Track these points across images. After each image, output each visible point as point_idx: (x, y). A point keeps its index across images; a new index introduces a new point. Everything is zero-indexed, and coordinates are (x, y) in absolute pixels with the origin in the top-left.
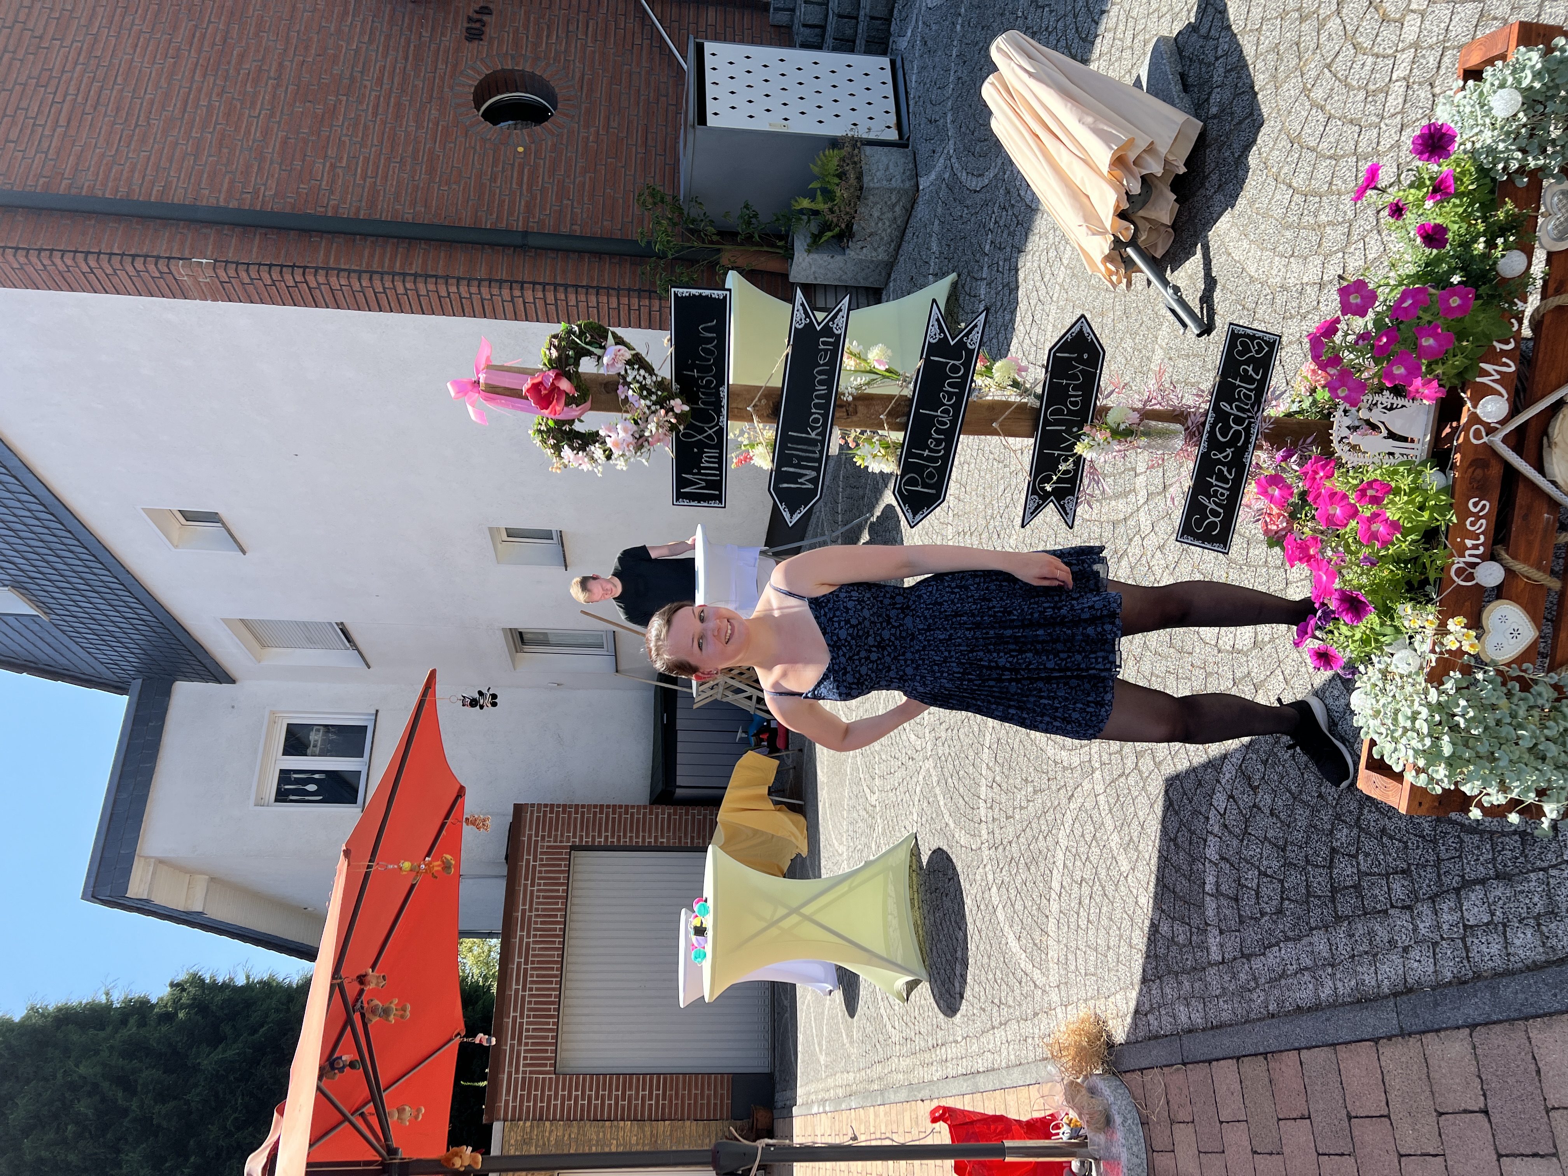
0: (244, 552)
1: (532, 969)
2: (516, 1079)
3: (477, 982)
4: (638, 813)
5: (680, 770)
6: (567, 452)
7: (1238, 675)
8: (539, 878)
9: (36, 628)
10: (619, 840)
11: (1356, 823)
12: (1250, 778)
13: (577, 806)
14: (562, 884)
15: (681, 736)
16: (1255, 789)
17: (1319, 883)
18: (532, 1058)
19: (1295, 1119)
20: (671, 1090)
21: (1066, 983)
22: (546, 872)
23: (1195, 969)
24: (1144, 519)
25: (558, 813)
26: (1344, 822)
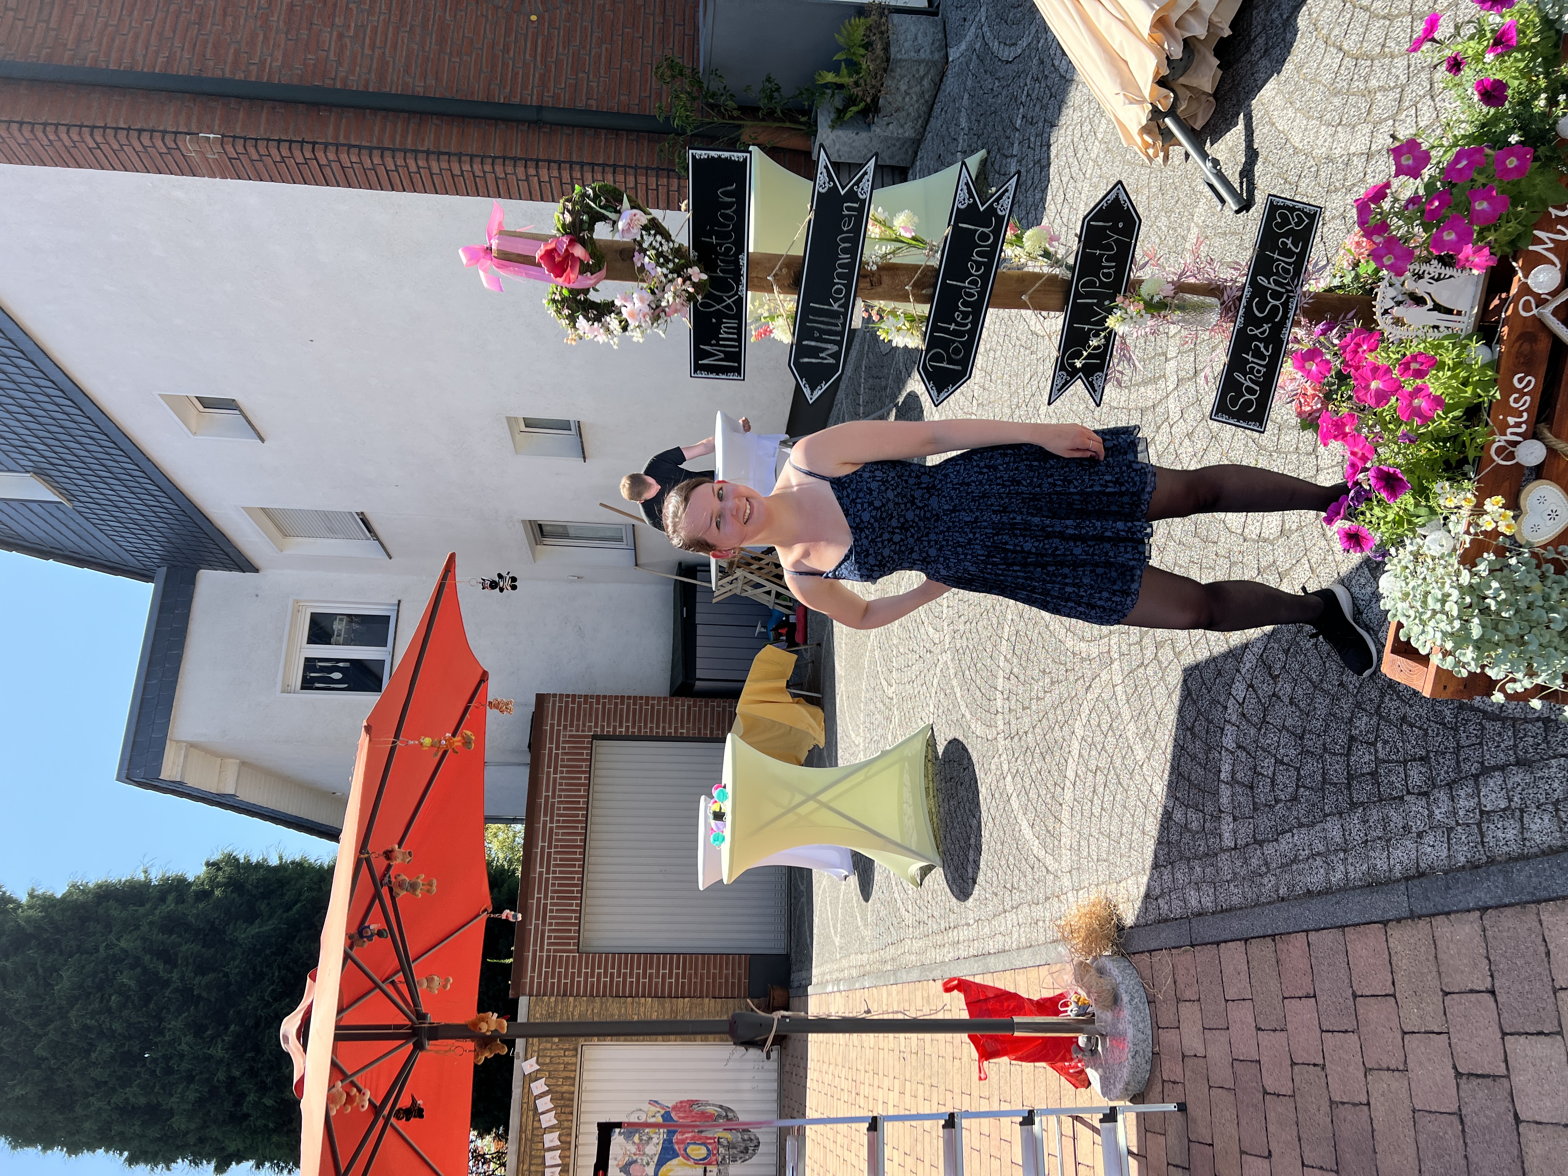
0: (263, 440)
1: (556, 853)
2: (541, 957)
3: (503, 866)
4: (659, 704)
5: (699, 663)
6: (582, 322)
7: (1264, 564)
8: (562, 766)
9: (60, 515)
10: (640, 730)
11: (1376, 712)
12: (1270, 668)
13: (598, 696)
14: (584, 772)
15: (700, 630)
16: (1275, 678)
17: (1336, 770)
18: (556, 938)
19: (1300, 998)
20: (691, 969)
21: (1078, 869)
22: (569, 760)
23: (1207, 854)
24: (1173, 406)
25: (579, 703)
26: (1365, 710)
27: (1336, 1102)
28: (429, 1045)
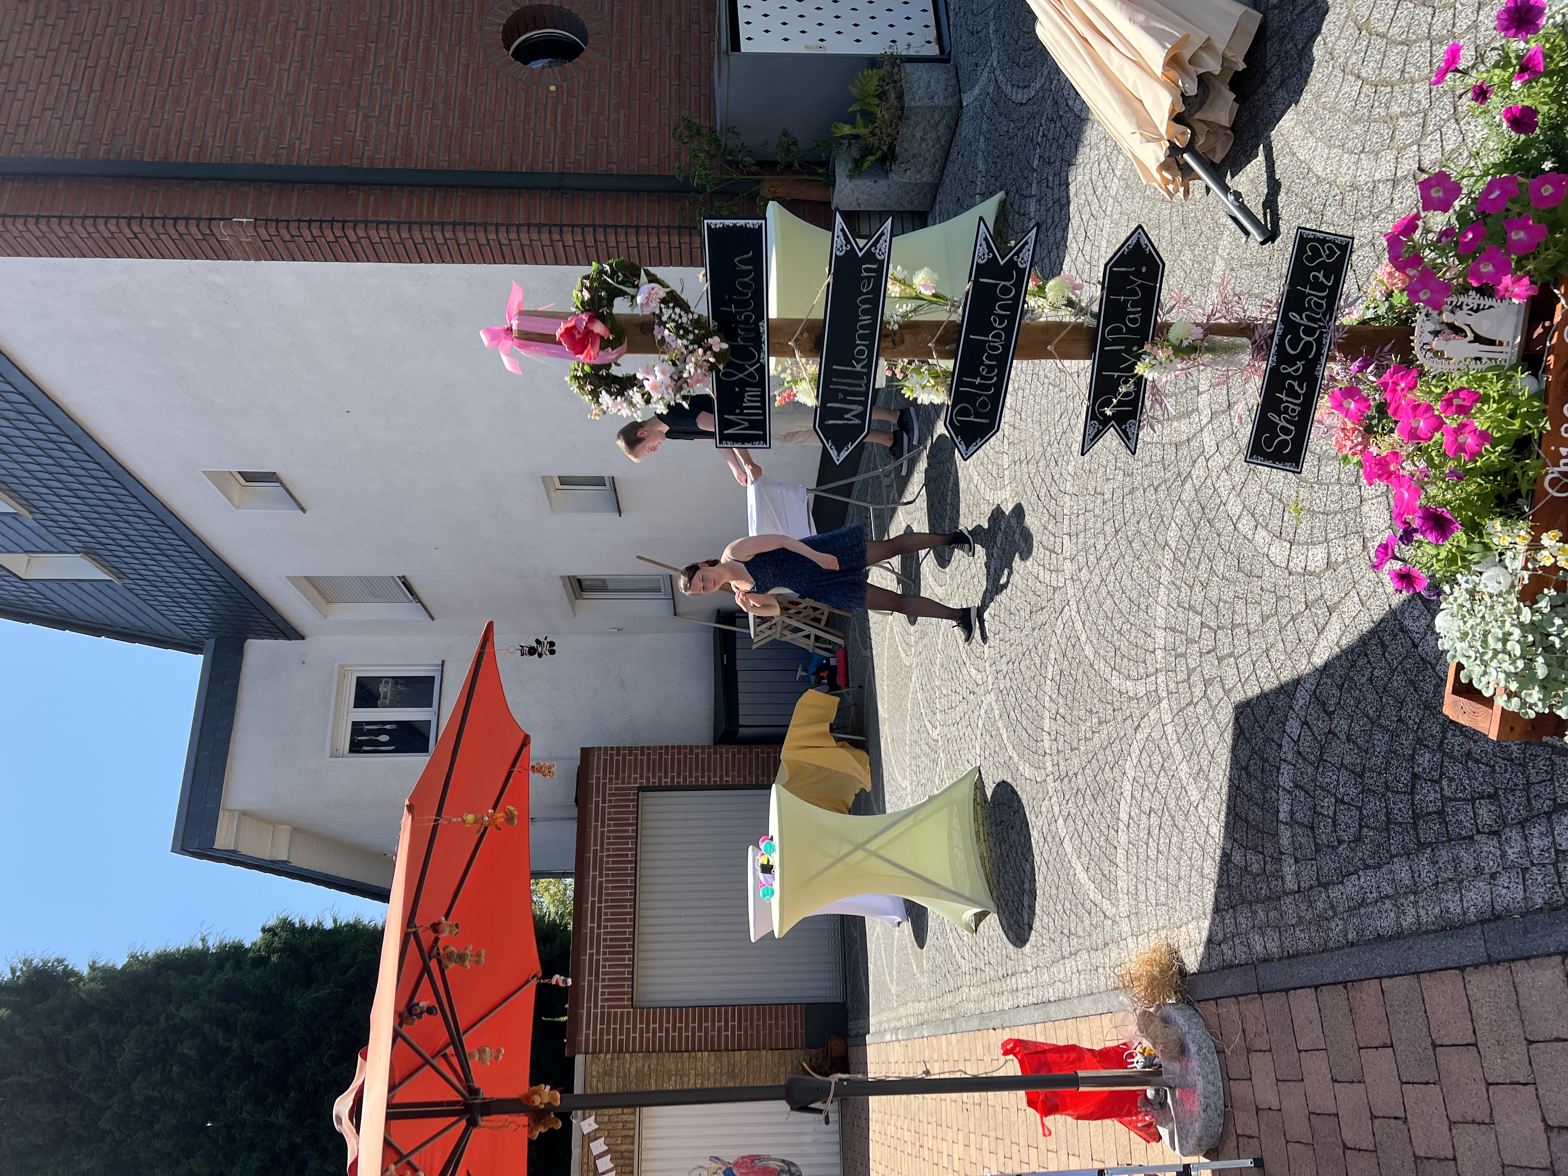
0: (304, 511)
1: (606, 907)
2: (596, 1014)
3: (554, 920)
4: (703, 753)
5: (742, 709)
6: (605, 397)
7: (1311, 597)
8: (609, 820)
9: (109, 592)
10: (685, 780)
11: (1439, 747)
12: (1324, 704)
13: (643, 748)
14: (631, 825)
15: (741, 676)
16: (1330, 714)
17: (1400, 810)
18: (609, 994)
19: (1377, 1048)
20: (746, 1021)
21: (1136, 913)
22: (615, 813)
23: (1270, 898)
24: (1208, 439)
25: (624, 755)
26: (1426, 746)
27: (1420, 1158)
28: (483, 1121)
